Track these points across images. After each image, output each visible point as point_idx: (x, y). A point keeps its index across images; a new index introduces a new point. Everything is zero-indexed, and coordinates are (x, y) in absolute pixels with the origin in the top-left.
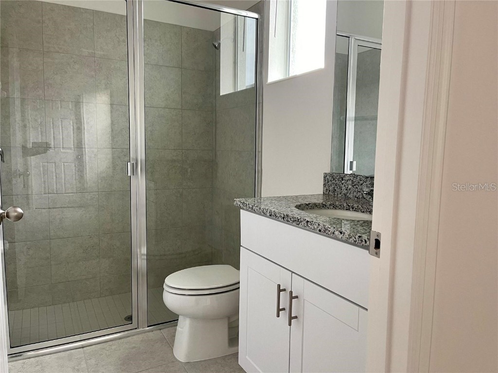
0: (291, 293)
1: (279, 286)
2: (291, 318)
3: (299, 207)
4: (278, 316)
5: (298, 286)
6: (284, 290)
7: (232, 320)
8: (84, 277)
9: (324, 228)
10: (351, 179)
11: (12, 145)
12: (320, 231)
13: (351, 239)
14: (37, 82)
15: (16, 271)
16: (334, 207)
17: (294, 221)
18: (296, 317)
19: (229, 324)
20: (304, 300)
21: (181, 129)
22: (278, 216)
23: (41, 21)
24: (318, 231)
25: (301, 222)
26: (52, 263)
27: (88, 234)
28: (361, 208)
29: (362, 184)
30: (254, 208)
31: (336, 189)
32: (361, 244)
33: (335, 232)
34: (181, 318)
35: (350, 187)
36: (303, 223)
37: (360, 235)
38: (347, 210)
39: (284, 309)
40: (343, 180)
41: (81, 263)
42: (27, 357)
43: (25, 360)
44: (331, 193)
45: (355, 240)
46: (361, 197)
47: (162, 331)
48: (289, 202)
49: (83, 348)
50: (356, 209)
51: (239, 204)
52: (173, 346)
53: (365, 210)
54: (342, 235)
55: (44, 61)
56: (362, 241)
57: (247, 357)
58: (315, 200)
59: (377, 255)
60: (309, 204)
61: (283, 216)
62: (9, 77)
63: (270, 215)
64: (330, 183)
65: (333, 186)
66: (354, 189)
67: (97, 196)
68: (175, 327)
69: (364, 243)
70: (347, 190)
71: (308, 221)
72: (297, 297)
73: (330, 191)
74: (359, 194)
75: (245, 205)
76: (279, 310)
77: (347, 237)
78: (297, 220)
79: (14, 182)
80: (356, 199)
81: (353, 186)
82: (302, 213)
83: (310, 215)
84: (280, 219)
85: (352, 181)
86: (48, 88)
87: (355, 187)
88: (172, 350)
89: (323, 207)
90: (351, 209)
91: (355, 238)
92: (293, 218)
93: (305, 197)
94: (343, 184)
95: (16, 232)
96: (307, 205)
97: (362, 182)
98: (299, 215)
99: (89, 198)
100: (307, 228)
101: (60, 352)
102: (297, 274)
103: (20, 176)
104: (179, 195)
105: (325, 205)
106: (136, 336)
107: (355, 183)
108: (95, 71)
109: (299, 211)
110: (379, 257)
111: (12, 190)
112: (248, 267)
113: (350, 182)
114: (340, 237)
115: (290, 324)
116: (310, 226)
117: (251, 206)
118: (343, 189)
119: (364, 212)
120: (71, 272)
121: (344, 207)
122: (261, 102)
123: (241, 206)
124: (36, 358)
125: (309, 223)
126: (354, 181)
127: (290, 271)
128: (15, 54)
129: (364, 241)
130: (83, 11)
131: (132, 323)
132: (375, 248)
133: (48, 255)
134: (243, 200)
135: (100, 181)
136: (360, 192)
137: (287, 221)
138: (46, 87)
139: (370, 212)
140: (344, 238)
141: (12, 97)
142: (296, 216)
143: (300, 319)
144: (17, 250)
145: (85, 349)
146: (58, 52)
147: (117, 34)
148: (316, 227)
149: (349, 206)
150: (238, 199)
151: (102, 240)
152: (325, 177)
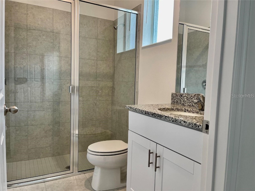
0: (156, 154)
1: (150, 151)
2: (156, 167)
3: (160, 109)
4: (149, 166)
5: (160, 150)
6: (152, 153)
7: (123, 169)
8: (45, 146)
9: (175, 120)
10: (186, 96)
11: (10, 77)
12: (173, 121)
13: (190, 125)
14: (24, 45)
15: (10, 142)
16: (177, 110)
17: (158, 116)
18: (159, 167)
19: (121, 171)
20: (163, 158)
21: (96, 70)
22: (150, 113)
23: (26, 14)
24: (172, 122)
25: (162, 117)
26: (29, 138)
27: (47, 124)
28: (192, 111)
29: (192, 99)
30: (136, 110)
31: (178, 101)
32: (196, 128)
33: (181, 122)
34: (96, 168)
35: (186, 100)
36: (163, 117)
37: (195, 123)
38: (185, 111)
39: (152, 163)
40: (182, 96)
41: (44, 138)
42: (15, 187)
43: (14, 188)
44: (175, 103)
45: (192, 126)
46: (191, 105)
47: (85, 174)
48: (155, 107)
49: (44, 182)
50: (189, 111)
51: (128, 108)
52: (91, 182)
53: (194, 112)
54: (185, 123)
55: (28, 34)
56: (196, 126)
57: (131, 188)
58: (168, 106)
59: (207, 133)
60: (165, 108)
61: (152, 114)
62: (9, 42)
63: (145, 113)
64: (175, 98)
65: (176, 100)
66: (188, 101)
67: (53, 104)
68: (93, 173)
69: (197, 127)
70: (184, 101)
71: (166, 116)
72: (159, 156)
73: (175, 102)
74: (190, 103)
75: (132, 108)
76: (149, 163)
77: (188, 124)
78: (160, 116)
79: (10, 96)
80: (189, 106)
81: (187, 100)
82: (162, 112)
83: (167, 113)
84: (151, 115)
85: (187, 97)
86: (29, 48)
87: (188, 100)
88: (91, 184)
89: (172, 110)
90: (187, 111)
91: (193, 125)
92: (158, 114)
93: (162, 105)
94: (182, 98)
95: (10, 122)
96: (164, 109)
97: (192, 97)
98: (161, 113)
99: (49, 105)
100: (166, 120)
101: (33, 184)
102: (159, 144)
103: (13, 93)
104: (95, 104)
105: (173, 109)
106: (72, 177)
107: (188, 98)
108: (53, 40)
109: (161, 112)
110: (208, 134)
111: (9, 100)
112: (132, 141)
113: (186, 98)
114: (184, 124)
115: (156, 171)
116: (167, 119)
117: (135, 109)
118: (182, 101)
119: (194, 113)
120: (38, 143)
121: (183, 110)
122: (138, 56)
123: (129, 108)
124: (20, 187)
125: (167, 117)
126: (188, 97)
127: (156, 143)
128: (12, 30)
129: (197, 126)
130: (48, 9)
131: (70, 170)
132: (206, 129)
133: (27, 134)
134: (130, 106)
135: (54, 96)
136: (191, 103)
137: (155, 116)
138: (28, 48)
139: (197, 113)
140: (186, 125)
141: (10, 52)
142: (160, 114)
143: (161, 168)
144: (11, 131)
145: (45, 183)
146: (35, 30)
147: (65, 21)
148: (170, 119)
149: (185, 109)
150: (127, 106)
151: (54, 127)
152: (172, 95)
